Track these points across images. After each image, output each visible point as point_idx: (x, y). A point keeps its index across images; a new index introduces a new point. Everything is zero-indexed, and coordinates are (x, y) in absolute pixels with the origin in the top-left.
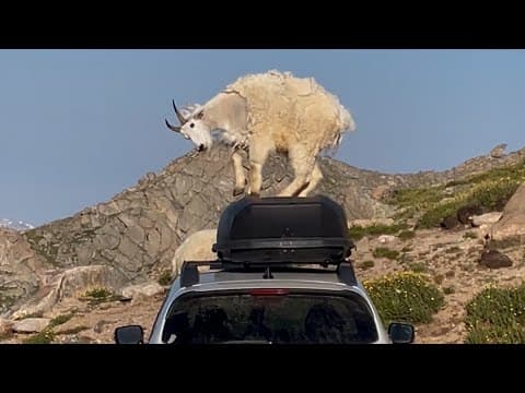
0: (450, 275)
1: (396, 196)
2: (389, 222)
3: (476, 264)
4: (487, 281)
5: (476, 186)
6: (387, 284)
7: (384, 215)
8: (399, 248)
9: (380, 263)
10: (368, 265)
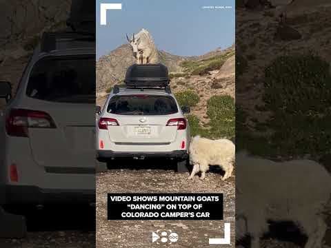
0: (202, 91)
1: (185, 64)
2: (182, 73)
3: (272, 37)
4: (281, 50)
5: (211, 62)
6: (181, 94)
7: (180, 71)
8: (185, 82)
9: (179, 86)
10: (175, 87)
